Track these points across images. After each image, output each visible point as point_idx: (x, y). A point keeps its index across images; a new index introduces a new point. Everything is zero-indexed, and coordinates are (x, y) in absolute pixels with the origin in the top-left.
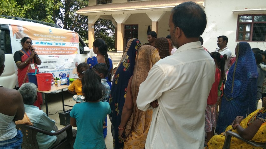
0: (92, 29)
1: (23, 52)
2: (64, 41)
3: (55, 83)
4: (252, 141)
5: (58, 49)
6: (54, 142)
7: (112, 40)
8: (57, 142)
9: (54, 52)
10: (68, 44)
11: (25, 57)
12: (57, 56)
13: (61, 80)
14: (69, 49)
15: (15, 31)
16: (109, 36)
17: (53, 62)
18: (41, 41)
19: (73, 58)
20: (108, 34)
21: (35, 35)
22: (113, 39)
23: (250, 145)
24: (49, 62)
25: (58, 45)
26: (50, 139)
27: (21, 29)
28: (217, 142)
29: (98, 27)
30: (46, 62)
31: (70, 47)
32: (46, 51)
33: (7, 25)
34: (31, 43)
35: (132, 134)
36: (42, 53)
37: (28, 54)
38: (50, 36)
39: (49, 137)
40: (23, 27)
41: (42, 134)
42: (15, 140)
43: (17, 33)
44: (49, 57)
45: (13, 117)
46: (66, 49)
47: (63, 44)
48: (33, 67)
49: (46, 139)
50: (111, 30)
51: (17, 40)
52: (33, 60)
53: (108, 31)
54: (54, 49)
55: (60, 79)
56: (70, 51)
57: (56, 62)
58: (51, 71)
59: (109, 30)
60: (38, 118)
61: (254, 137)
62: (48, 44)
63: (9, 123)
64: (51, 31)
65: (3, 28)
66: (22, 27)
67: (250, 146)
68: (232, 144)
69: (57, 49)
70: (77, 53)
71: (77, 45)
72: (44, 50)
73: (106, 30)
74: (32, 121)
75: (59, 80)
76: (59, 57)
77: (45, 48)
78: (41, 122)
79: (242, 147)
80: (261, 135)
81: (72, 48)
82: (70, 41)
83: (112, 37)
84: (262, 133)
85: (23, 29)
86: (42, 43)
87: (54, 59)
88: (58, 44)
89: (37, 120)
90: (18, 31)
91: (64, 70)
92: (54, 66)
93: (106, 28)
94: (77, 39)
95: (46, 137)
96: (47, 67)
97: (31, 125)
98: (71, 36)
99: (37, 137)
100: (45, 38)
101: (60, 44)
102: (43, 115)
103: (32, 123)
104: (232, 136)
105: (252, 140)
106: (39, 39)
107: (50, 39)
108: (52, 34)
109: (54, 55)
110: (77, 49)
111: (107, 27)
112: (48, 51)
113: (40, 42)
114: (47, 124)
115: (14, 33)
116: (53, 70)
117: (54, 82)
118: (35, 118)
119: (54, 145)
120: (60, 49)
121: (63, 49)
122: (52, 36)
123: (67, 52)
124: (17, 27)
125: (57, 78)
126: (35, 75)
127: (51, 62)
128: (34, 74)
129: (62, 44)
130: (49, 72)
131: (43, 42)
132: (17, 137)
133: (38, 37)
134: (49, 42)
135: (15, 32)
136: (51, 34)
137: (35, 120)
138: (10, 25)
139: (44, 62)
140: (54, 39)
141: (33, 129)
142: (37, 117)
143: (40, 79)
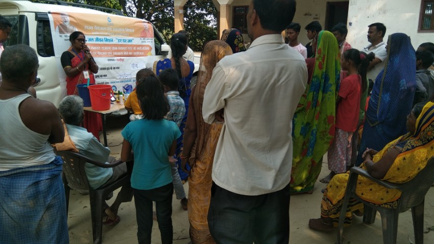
0: (180, 15)
1: (74, 54)
2: (130, 35)
3: (117, 99)
4: (384, 181)
5: (122, 48)
6: (110, 177)
7: (215, 33)
8: (113, 177)
9: (116, 53)
10: (137, 41)
11: (76, 61)
12: (121, 60)
13: (125, 94)
14: (138, 48)
15: (58, 21)
16: (210, 25)
17: (114, 68)
18: (96, 37)
19: (144, 62)
20: (209, 22)
21: (86, 27)
22: (215, 31)
23: (382, 187)
24: (108, 69)
25: (122, 43)
26: (103, 173)
27: (66, 18)
28: (338, 183)
29: (192, 12)
30: (104, 69)
31: (139, 46)
32: (104, 51)
33: (46, 14)
34: (84, 40)
35: (197, 164)
36: (97, 55)
37: (80, 56)
38: (109, 29)
39: (103, 169)
40: (69, 16)
41: (91, 165)
42: (52, 166)
43: (61, 25)
44: (109, 60)
45: (47, 137)
46: (135, 48)
47: (130, 41)
48: (86, 75)
49: (98, 173)
50: (212, 16)
51: (61, 36)
52: (87, 65)
53: (208, 18)
54: (116, 48)
55: (123, 93)
56: (140, 51)
57: (118, 68)
58: (112, 83)
59: (209, 16)
60: (85, 144)
61: (387, 174)
62: (107, 40)
63: (42, 143)
64: (110, 21)
65: (40, 18)
66: (67, 15)
67: (382, 189)
68: (358, 186)
69: (120, 48)
70: (151, 55)
71: (150, 42)
72: (101, 51)
73: (205, 17)
74: (77, 147)
75: (122, 96)
76: (123, 60)
77: (103, 48)
78: (90, 149)
79: (371, 190)
80: (397, 172)
81: (142, 46)
82: (140, 36)
83: (214, 27)
84: (398, 169)
85: (68, 19)
86: (97, 39)
87: (115, 63)
88: (122, 41)
89: (84, 146)
90: (62, 21)
91: (130, 81)
92: (116, 75)
93: (204, 12)
94: (150, 32)
95: (98, 170)
96: (105, 76)
97: (77, 152)
98: (141, 28)
99: (86, 169)
100: (102, 31)
101: (125, 41)
102: (92, 139)
103: (78, 149)
104: (358, 175)
105: (385, 178)
106: (93, 33)
107: (109, 34)
108: (112, 25)
109: (116, 58)
110: (151, 49)
111: (206, 11)
112: (107, 51)
113: (94, 37)
114: (98, 152)
115: (55, 25)
116: (114, 80)
117: (115, 98)
118: (81, 143)
119: (109, 182)
120: (124, 48)
121: (130, 48)
122: (112, 29)
123: (135, 53)
124: (60, 16)
125: (119, 91)
126: (86, 88)
127: (111, 69)
128: (85, 86)
129: (127, 41)
130: (108, 83)
131: (99, 37)
132: (55, 163)
133: (91, 31)
134: (108, 38)
135: (58, 24)
136: (110, 24)
137: (81, 145)
138: (49, 13)
139: (101, 69)
140: (115, 34)
141: (79, 157)
142: (85, 141)
143: (94, 93)
